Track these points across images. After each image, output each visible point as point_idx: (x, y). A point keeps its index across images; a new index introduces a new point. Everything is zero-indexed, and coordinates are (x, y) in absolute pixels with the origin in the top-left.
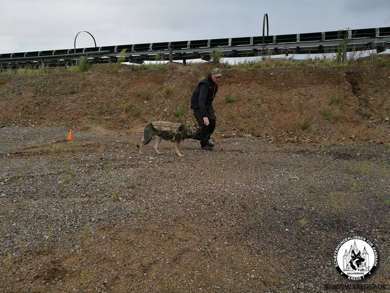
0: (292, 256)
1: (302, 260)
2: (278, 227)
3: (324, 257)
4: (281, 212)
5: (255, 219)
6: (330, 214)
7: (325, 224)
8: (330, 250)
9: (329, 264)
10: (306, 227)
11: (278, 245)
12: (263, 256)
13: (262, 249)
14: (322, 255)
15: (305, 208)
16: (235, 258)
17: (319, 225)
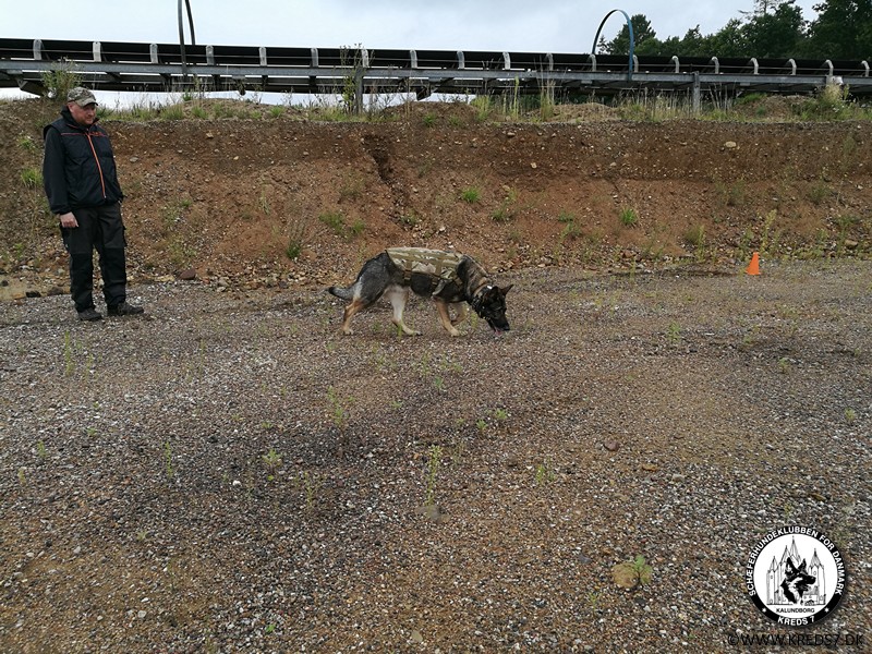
0: (244, 540)
1: (264, 542)
2: (216, 479)
3: (310, 523)
4: (226, 445)
5: (164, 472)
7: (319, 452)
8: (325, 506)
9: (321, 535)
10: (280, 468)
11: (212, 521)
12: (173, 556)
13: (172, 543)
14: (307, 520)
15: (280, 426)
16: (99, 581)
17: (308, 457)
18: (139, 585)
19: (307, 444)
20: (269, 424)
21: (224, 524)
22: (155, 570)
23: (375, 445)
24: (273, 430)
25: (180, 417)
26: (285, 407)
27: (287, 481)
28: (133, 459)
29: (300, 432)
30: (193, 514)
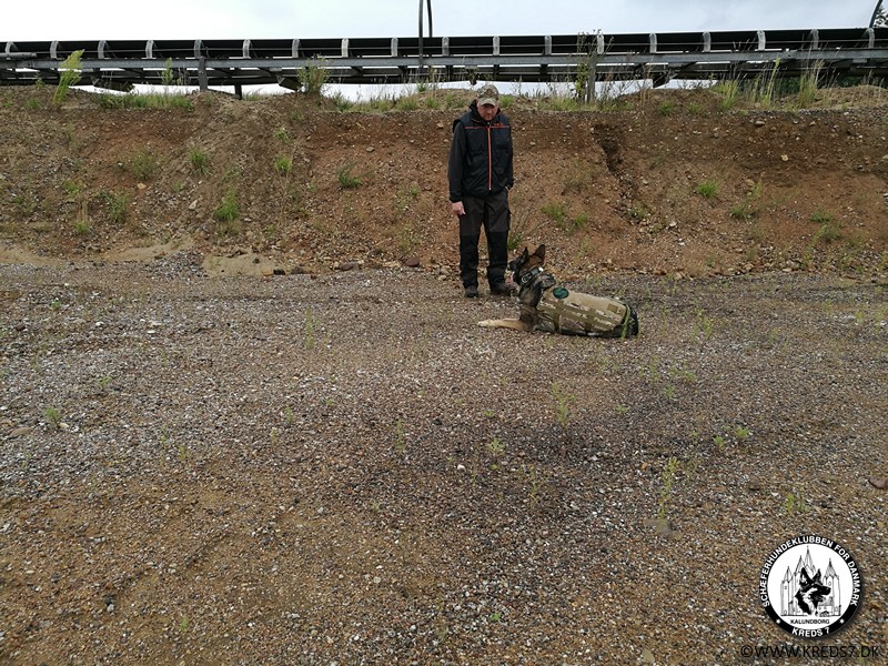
0: (469, 525)
1: (489, 530)
2: (441, 461)
3: (534, 519)
4: (450, 429)
5: (393, 448)
6: (554, 425)
7: (541, 448)
8: (548, 504)
9: (545, 533)
10: (503, 458)
11: (438, 502)
12: (404, 531)
13: (402, 517)
14: (530, 515)
15: (501, 416)
16: (339, 542)
17: (530, 451)
18: (373, 553)
19: (529, 438)
20: (490, 412)
21: (450, 507)
22: (388, 541)
23: (599, 449)
24: (494, 419)
25: (406, 396)
26: (505, 398)
27: (509, 472)
28: (367, 432)
29: (520, 424)
30: (420, 492)
